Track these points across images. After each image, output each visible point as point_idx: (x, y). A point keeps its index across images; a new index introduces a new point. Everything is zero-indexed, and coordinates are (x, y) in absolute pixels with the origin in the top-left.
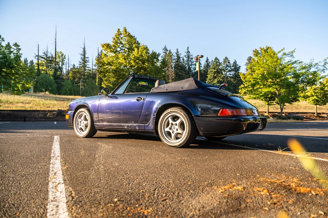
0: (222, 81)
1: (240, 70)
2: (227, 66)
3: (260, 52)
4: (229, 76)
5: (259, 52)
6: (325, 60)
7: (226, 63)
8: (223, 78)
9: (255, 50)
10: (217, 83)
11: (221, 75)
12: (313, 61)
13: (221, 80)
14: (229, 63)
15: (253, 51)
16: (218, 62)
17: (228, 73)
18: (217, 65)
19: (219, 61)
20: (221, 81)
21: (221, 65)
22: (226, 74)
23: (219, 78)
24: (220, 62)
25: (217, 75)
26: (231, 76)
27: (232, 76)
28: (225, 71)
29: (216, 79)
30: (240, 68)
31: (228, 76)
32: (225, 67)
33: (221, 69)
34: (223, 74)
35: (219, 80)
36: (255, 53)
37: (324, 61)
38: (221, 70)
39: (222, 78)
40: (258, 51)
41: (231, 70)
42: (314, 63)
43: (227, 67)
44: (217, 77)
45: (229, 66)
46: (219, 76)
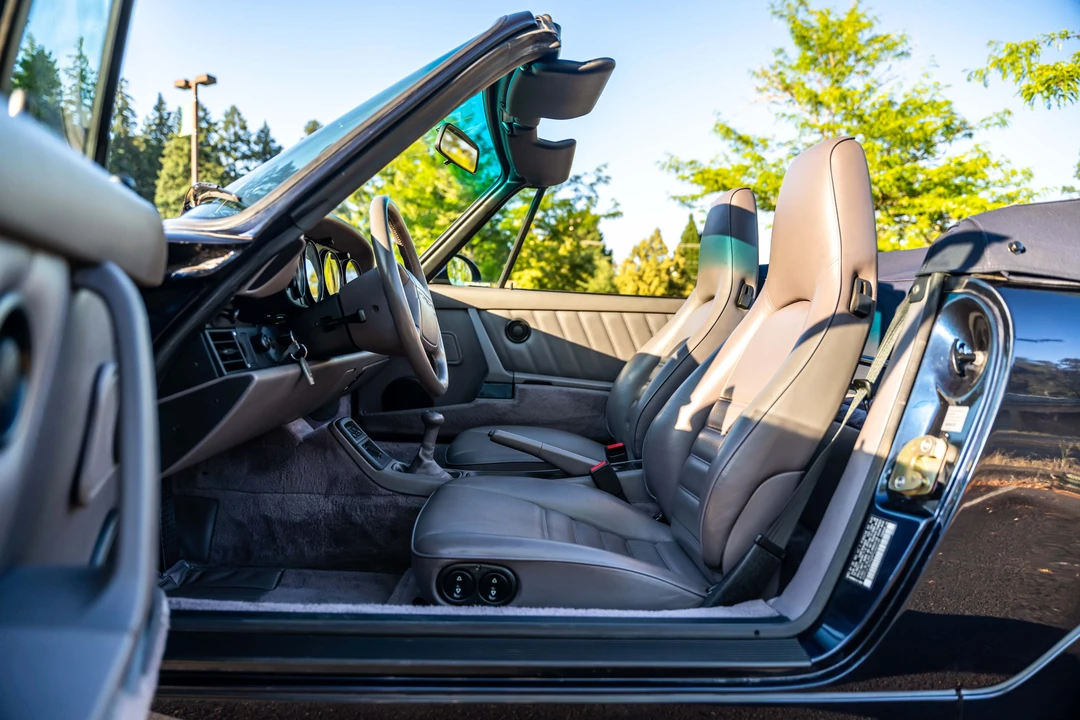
2: (238, 138)
6: (599, 170)
7: (234, 127)
11: (215, 167)
14: (244, 128)
19: (207, 115)
21: (216, 131)
24: (213, 121)
28: (228, 154)
32: (231, 142)
33: (216, 146)
34: (221, 165)
37: (597, 173)
38: (215, 148)
41: (249, 153)
43: (235, 142)
45: (242, 141)
46: (208, 170)
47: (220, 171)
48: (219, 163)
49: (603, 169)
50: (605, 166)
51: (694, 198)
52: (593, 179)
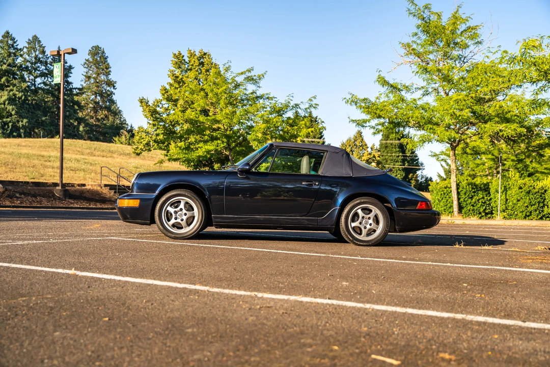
0: (23, 98)
1: (71, 75)
2: (38, 60)
3: (187, 60)
4: (40, 88)
5: (184, 60)
6: (311, 100)
7: (35, 52)
8: (25, 91)
9: (177, 54)
10: (7, 102)
11: (20, 82)
12: (291, 98)
13: (19, 95)
14: (43, 52)
15: (172, 55)
16: (13, 46)
17: (39, 80)
18: (10, 53)
19: (15, 42)
20: (20, 98)
21: (21, 56)
22: (35, 81)
23: (15, 88)
24: (19, 47)
25: (8, 81)
26: (48, 87)
27: (48, 90)
28: (30, 73)
29: (6, 93)
30: (72, 71)
31: (39, 86)
32: (32, 63)
33: (21, 66)
34: (24, 81)
35: (14, 95)
36: (176, 60)
37: (309, 102)
38: (20, 68)
39: (22, 91)
40: (183, 56)
41: (46, 72)
42: (292, 103)
43: (36, 63)
44: (9, 86)
45: (41, 62)
46: (14, 85)
47: (24, 85)
48: (23, 79)
49: (313, 99)
50: (315, 98)
51: (365, 121)
52: (307, 106)
